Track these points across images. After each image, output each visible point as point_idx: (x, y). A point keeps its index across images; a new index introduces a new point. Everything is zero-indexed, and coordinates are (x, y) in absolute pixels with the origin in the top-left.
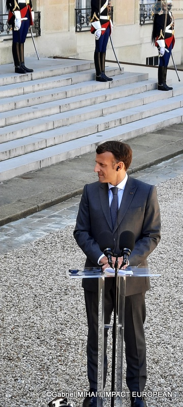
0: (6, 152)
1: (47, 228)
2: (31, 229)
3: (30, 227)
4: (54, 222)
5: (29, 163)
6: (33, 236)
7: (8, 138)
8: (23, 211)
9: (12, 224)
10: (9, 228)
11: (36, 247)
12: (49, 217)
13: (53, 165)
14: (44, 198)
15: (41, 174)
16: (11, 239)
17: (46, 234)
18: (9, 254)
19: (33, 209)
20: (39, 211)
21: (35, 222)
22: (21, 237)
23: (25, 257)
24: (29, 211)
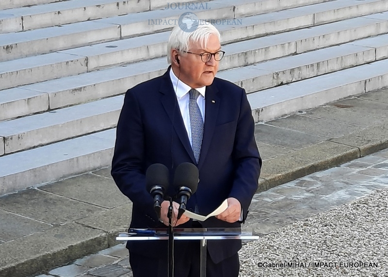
0: (312, 65)
1: (373, 183)
2: (347, 183)
3: (346, 180)
4: (383, 175)
6: (350, 194)
7: (317, 44)
8: (335, 156)
9: (318, 174)
10: (312, 180)
11: (354, 211)
12: (376, 167)
14: (370, 137)
15: (366, 101)
17: (370, 192)
18: (311, 219)
19: (351, 154)
20: (360, 157)
21: (354, 173)
22: (331, 195)
23: (336, 225)
24: (345, 156)
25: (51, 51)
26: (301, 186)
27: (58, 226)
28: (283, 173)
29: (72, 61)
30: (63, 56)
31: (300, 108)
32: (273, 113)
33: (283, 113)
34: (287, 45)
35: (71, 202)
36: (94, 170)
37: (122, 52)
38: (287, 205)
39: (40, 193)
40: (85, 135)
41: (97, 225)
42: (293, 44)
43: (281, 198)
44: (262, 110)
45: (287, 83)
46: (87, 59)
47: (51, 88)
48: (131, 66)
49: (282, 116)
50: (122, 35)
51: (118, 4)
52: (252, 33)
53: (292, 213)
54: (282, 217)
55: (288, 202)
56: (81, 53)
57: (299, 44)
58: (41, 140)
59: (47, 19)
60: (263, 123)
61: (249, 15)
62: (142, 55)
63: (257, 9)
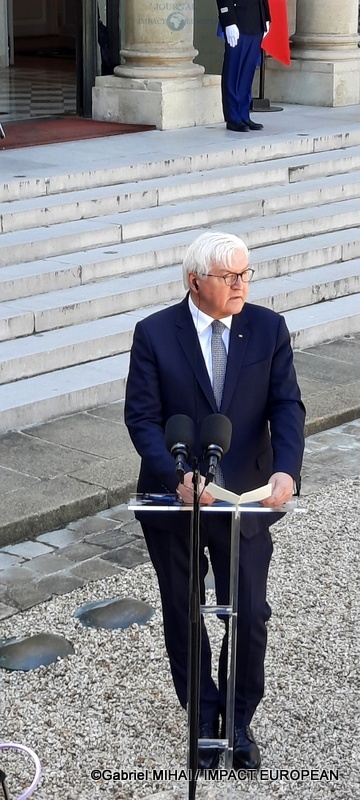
25: (37, 259)
26: (350, 433)
27: (46, 480)
28: (326, 416)
29: (62, 271)
30: (52, 265)
31: (346, 332)
32: (313, 337)
33: (325, 338)
34: (330, 249)
35: (62, 449)
36: (90, 410)
37: (124, 259)
38: (332, 458)
39: (25, 438)
40: (79, 364)
41: (94, 480)
42: (338, 249)
43: (324, 448)
44: (299, 334)
45: (331, 299)
46: (81, 269)
47: (37, 305)
48: (135, 276)
49: (324, 342)
50: (124, 238)
51: (118, 199)
52: (285, 235)
53: (338, 468)
54: (325, 473)
55: (333, 453)
56: (73, 261)
57: (345, 248)
58: (25, 371)
59: (32, 217)
60: (300, 351)
61: (282, 211)
62: (149, 263)
63: (293, 203)
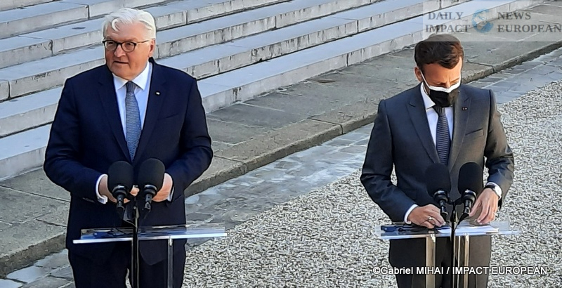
1: (355, 161)
2: (329, 163)
3: (327, 160)
5: (329, 57)
6: (332, 174)
8: (317, 134)
9: (299, 155)
10: (293, 161)
11: (336, 192)
12: (358, 144)
13: (367, 61)
14: (352, 113)
16: (295, 179)
17: (352, 171)
18: (291, 203)
19: (332, 131)
20: (343, 134)
21: (336, 151)
22: (312, 176)
23: (317, 209)
24: (327, 133)
25: (12, 35)
26: (281, 168)
28: (262, 155)
29: (35, 45)
30: (25, 40)
32: (252, 92)
33: (263, 92)
35: (32, 197)
37: (90, 33)
38: (266, 189)
41: (60, 221)
43: (259, 182)
44: (240, 89)
45: (267, 60)
46: (51, 43)
47: (12, 75)
49: (261, 94)
50: (91, 16)
54: (260, 202)
55: (267, 185)
56: (45, 36)
60: (241, 103)
